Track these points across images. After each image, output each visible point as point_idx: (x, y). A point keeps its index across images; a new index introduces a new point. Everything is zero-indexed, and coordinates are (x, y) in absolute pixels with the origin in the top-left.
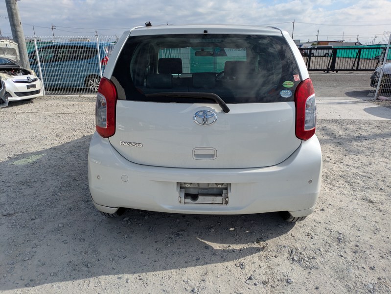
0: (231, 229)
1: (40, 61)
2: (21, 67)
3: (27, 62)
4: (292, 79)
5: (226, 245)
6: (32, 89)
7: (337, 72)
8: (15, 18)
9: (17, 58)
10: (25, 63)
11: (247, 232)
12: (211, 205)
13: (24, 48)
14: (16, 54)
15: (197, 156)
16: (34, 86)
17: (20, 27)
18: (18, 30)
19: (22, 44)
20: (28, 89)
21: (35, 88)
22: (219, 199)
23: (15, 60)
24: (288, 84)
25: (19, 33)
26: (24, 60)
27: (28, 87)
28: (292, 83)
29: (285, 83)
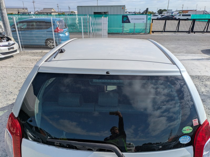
1: (18, 30)
2: (5, 36)
3: (10, 31)
4: (191, 125)
6: (11, 50)
7: (194, 33)
8: (2, 5)
9: (2, 30)
10: (8, 32)
13: (8, 23)
14: (2, 28)
16: (13, 48)
17: (4, 11)
18: (3, 12)
19: (6, 21)
20: (9, 50)
21: (14, 49)
23: (2, 32)
25: (4, 14)
26: (8, 31)
27: (9, 49)
28: (191, 128)
29: (184, 129)
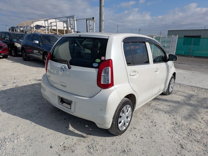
0: (86, 126)
4: (100, 59)
5: (74, 130)
8: (101, 28)
11: (90, 129)
12: (66, 108)
15: (62, 85)
22: (69, 106)
24: (98, 60)
28: (100, 60)
29: (97, 60)
